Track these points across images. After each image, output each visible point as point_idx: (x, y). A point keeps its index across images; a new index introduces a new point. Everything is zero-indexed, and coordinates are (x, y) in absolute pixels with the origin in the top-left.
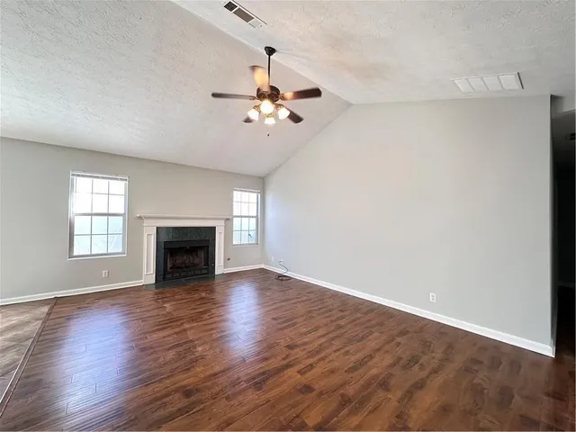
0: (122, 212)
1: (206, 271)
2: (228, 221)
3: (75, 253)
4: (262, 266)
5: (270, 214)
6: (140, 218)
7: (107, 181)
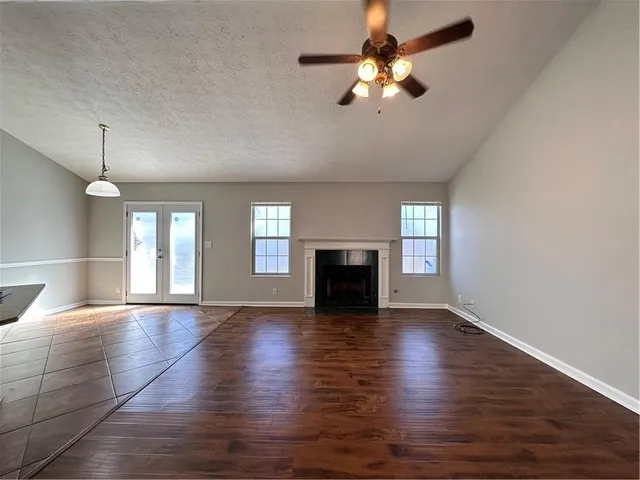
0: (288, 235)
1: (367, 302)
2: (396, 243)
3: (256, 272)
4: (446, 306)
5: (457, 233)
6: (301, 240)
7: (276, 207)
